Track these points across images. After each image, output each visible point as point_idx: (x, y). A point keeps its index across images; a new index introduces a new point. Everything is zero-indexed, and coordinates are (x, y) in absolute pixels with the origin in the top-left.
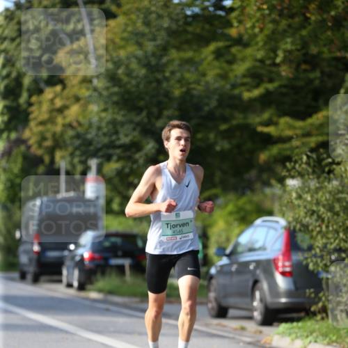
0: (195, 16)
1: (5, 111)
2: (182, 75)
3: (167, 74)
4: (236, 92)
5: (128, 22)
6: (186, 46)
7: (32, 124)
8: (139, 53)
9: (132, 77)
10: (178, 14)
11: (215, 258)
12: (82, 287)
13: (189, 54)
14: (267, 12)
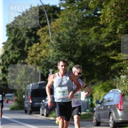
0: (87, 17)
1: (19, 52)
2: (83, 38)
3: (77, 38)
4: (102, 44)
5: (63, 20)
6: (84, 28)
7: (29, 57)
8: (67, 31)
9: (65, 40)
10: (81, 17)
11: (95, 105)
12: (47, 115)
13: (85, 31)
14: (113, 15)
